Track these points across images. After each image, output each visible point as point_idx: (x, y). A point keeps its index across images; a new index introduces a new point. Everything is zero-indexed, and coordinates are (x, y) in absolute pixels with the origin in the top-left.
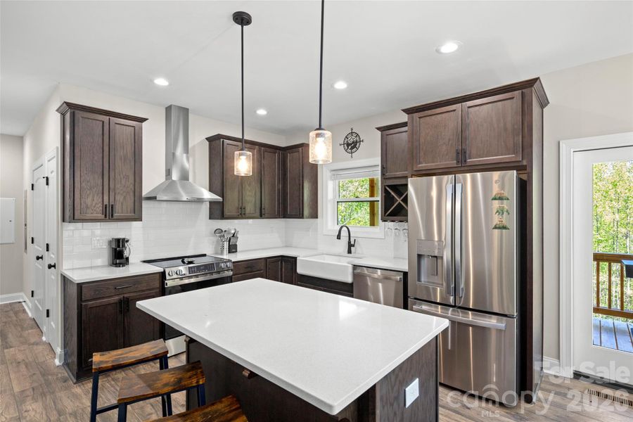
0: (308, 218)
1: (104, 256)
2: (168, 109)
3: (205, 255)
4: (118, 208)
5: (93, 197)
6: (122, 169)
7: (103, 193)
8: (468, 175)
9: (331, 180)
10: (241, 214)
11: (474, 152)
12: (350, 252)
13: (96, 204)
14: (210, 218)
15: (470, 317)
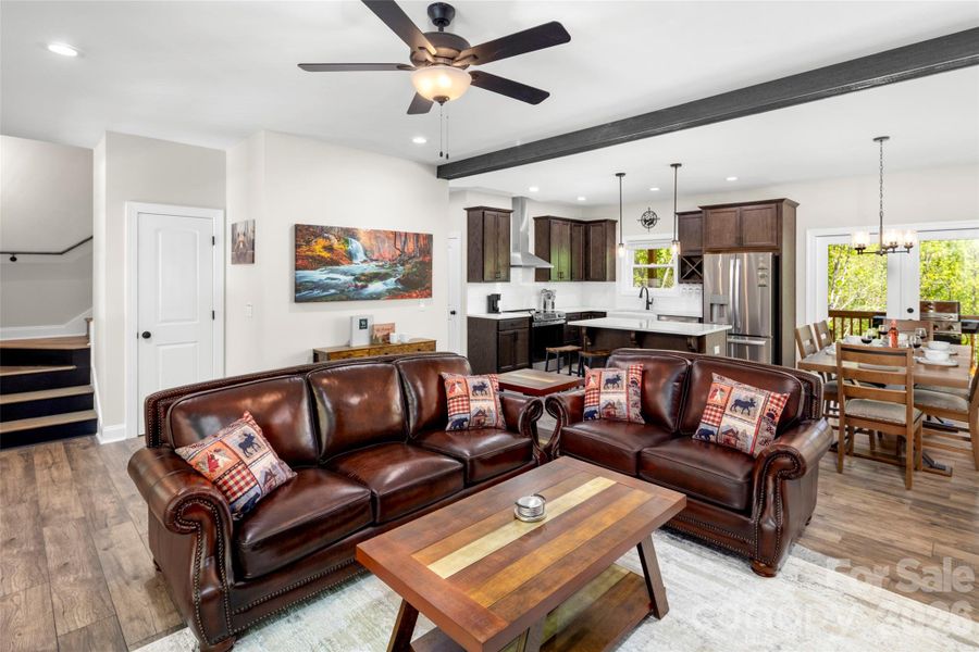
0: (608, 281)
1: (484, 306)
8: (745, 255)
10: (560, 278)
11: (748, 238)
12: (648, 308)
14: (535, 281)
15: (747, 340)
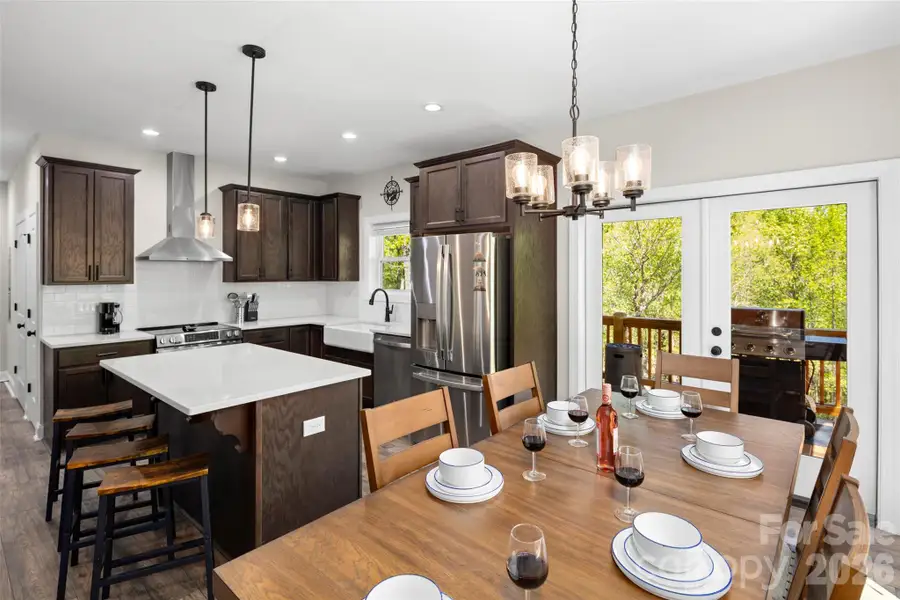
0: (346, 280)
1: (92, 324)
2: (170, 156)
3: (216, 324)
4: (104, 269)
5: (76, 256)
6: (111, 226)
7: (87, 253)
9: (373, 235)
10: (261, 276)
11: (470, 210)
12: (387, 320)
13: (79, 265)
14: (224, 281)
